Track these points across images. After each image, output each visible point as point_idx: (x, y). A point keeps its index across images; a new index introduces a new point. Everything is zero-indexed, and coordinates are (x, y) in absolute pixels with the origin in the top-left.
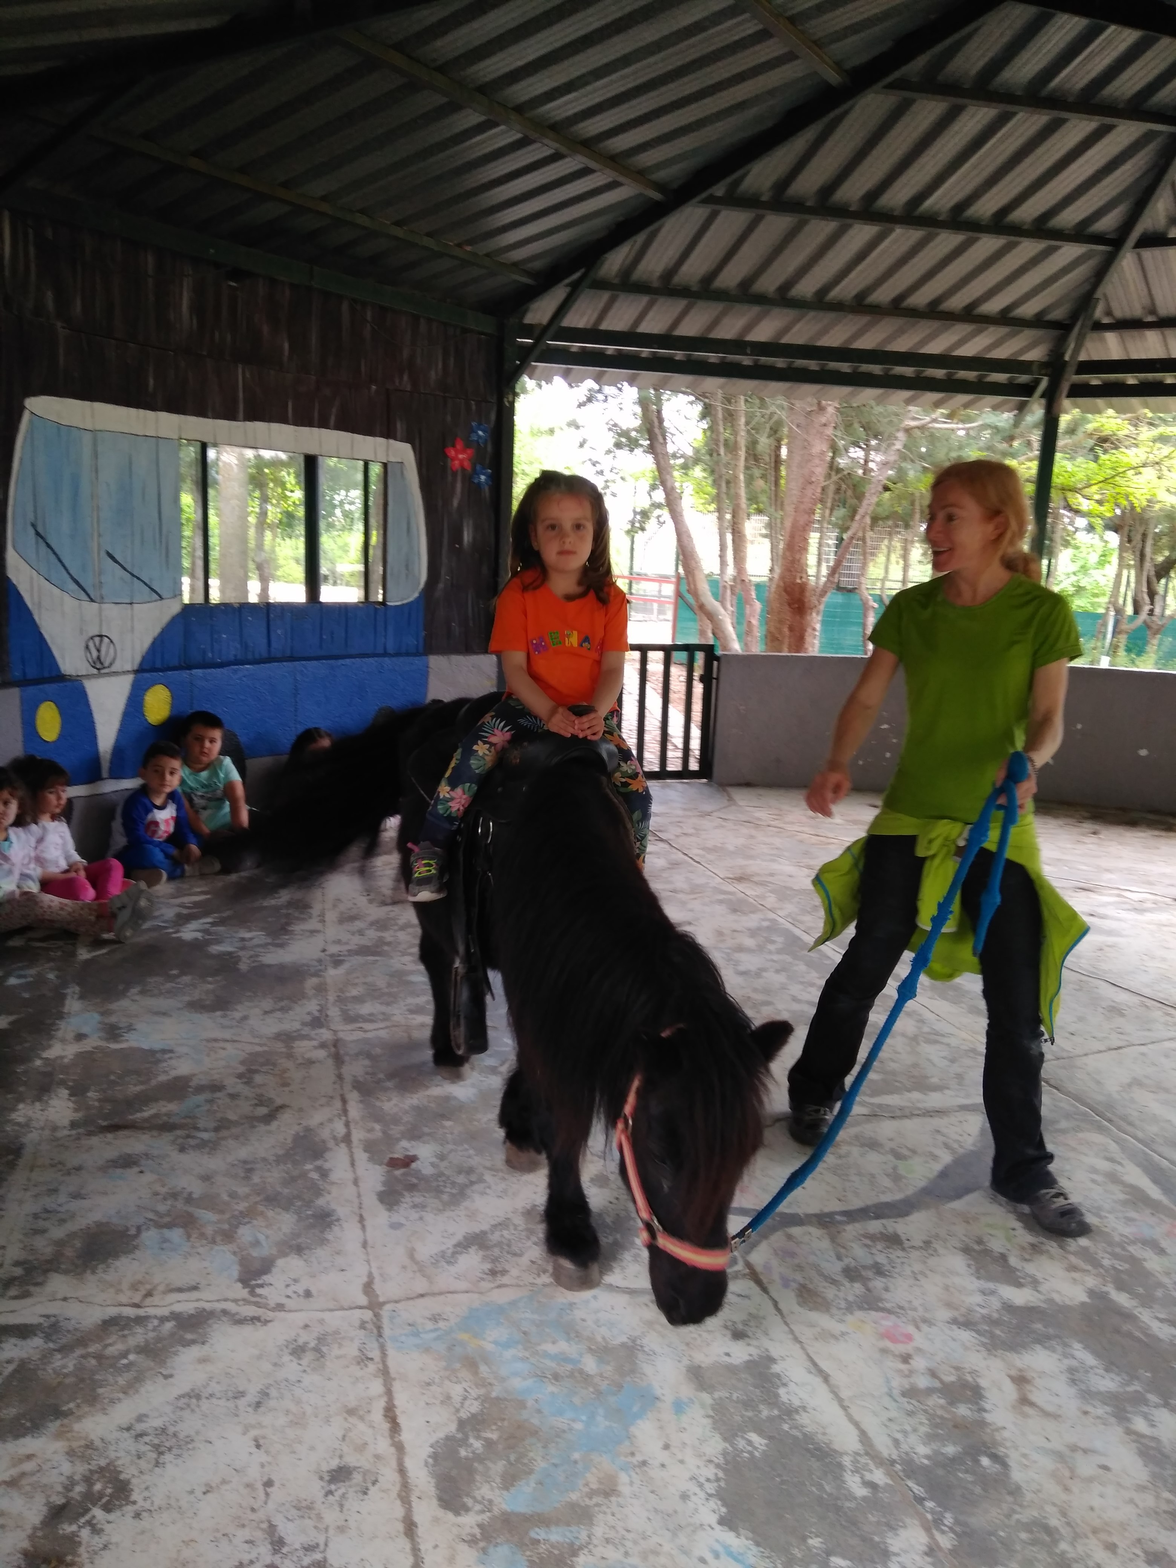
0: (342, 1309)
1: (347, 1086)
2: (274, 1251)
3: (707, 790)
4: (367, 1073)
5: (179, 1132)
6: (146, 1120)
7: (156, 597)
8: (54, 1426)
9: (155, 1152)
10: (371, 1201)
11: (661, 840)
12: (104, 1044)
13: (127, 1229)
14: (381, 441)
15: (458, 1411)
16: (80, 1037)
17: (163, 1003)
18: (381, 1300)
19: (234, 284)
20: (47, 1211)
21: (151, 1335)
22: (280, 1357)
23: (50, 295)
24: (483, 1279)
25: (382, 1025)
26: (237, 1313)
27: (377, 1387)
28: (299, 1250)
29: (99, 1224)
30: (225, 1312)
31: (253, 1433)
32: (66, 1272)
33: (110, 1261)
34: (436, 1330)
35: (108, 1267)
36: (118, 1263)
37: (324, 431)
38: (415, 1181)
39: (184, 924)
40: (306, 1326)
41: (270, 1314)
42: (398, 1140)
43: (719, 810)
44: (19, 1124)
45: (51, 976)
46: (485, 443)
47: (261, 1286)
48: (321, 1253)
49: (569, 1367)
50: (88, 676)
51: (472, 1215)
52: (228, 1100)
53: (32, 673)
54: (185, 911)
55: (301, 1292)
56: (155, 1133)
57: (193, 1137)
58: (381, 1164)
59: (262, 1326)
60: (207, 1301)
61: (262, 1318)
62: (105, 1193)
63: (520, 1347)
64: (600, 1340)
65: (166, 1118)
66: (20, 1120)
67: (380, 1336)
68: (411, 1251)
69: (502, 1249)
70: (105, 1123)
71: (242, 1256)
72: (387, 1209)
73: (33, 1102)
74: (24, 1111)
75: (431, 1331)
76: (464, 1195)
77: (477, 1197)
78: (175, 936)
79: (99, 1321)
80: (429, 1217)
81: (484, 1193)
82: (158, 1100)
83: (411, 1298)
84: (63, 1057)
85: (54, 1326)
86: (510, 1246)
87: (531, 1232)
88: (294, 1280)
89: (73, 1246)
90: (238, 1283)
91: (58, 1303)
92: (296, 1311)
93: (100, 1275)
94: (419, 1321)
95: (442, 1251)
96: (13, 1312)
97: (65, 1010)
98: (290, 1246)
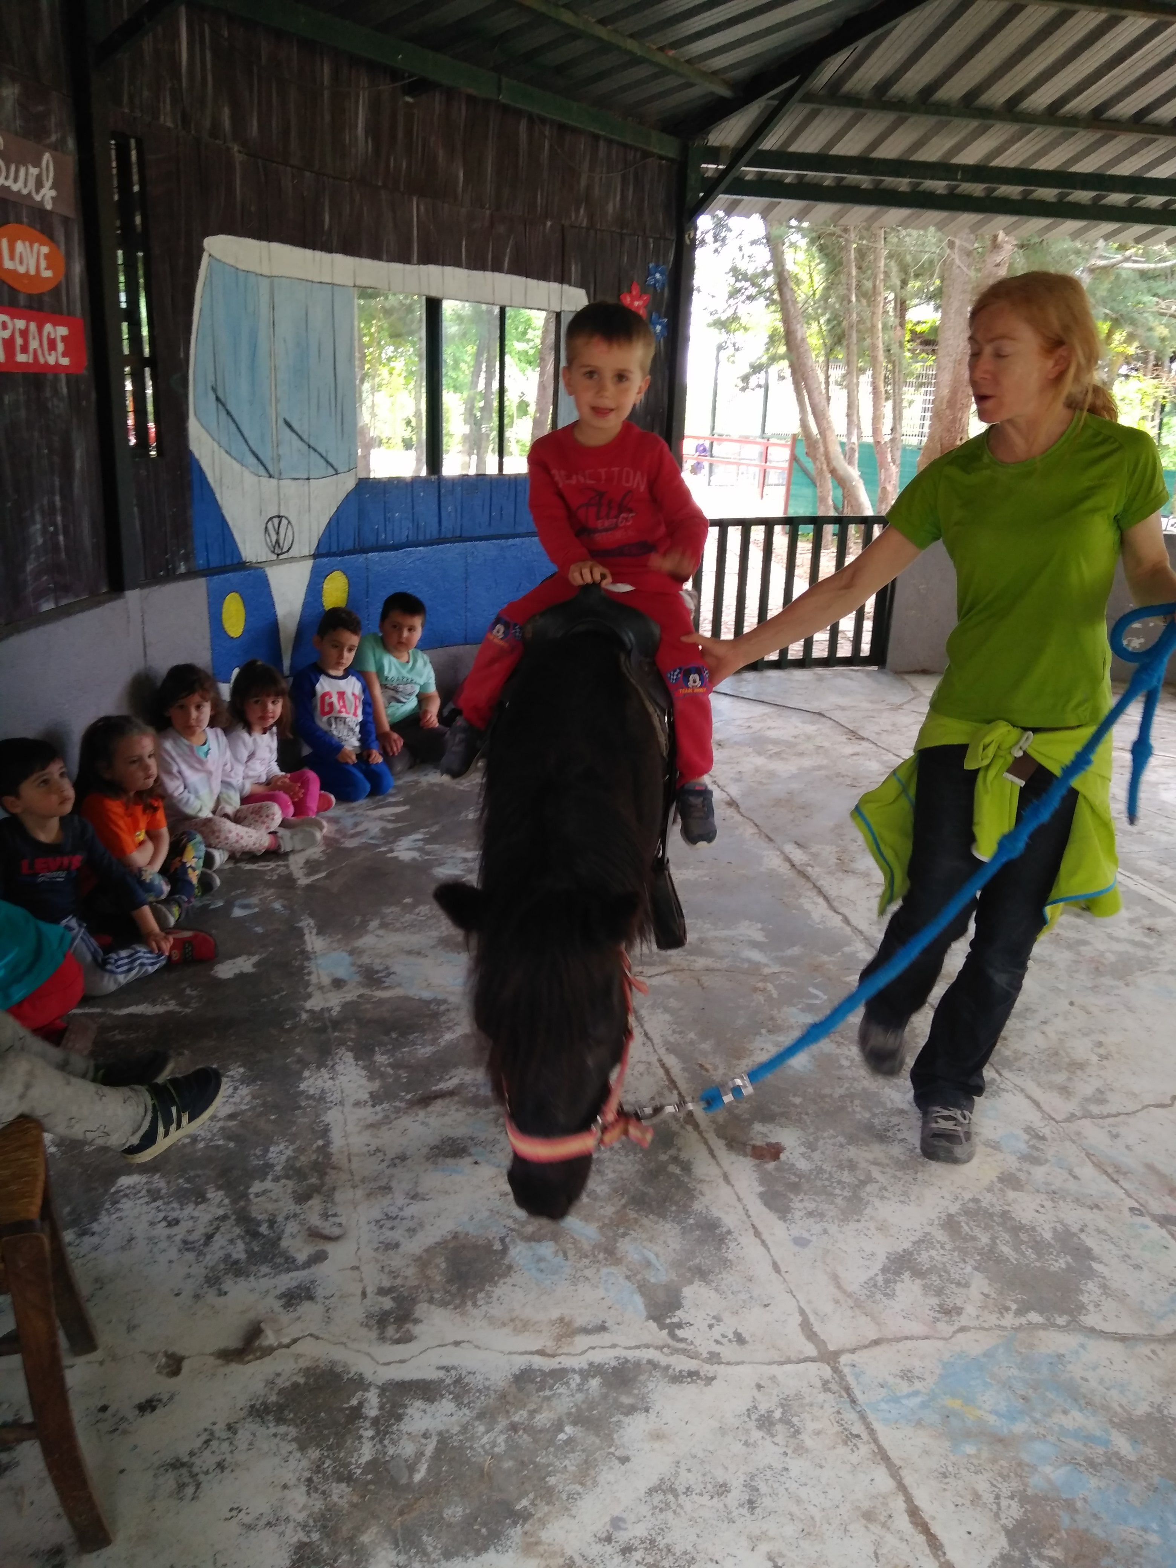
0: (789, 1361)
1: (662, 1051)
2: (673, 1276)
3: (885, 679)
4: (674, 1032)
6: (455, 1091)
7: (331, 471)
8: (516, 1533)
9: (482, 1136)
10: (757, 1208)
11: (863, 739)
12: (362, 991)
13: (490, 1243)
14: (554, 286)
15: (997, 1516)
16: (338, 983)
17: (414, 940)
18: (831, 1348)
19: (409, 99)
20: (389, 1217)
21: (579, 1397)
22: (747, 1432)
23: (226, 112)
24: (936, 1320)
25: (663, 969)
26: (667, 1367)
27: (884, 1482)
28: (702, 1274)
29: (455, 1236)
30: (653, 1365)
31: (764, 1548)
32: (444, 1304)
33: (487, 1288)
34: (916, 1393)
35: (489, 1296)
36: (498, 1292)
37: (497, 275)
38: (794, 1179)
39: (395, 841)
40: (759, 1387)
41: (707, 1367)
42: (750, 1122)
43: (909, 702)
44: (312, 1097)
45: (277, 906)
46: (663, 289)
47: (679, 1326)
48: (729, 1279)
49: (1101, 1450)
50: (271, 563)
51: (882, 1227)
53: (215, 560)
54: (390, 826)
55: (731, 1336)
58: (745, 1155)
59: (706, 1385)
60: (626, 1348)
61: (702, 1374)
62: (446, 1192)
63: (1028, 1419)
64: (1119, 1410)
65: (474, 1089)
66: (312, 1092)
67: (853, 1401)
68: (835, 1279)
69: (940, 1276)
70: (409, 1097)
71: (638, 1281)
72: (780, 1218)
73: (319, 1068)
74: (311, 1080)
75: (909, 1396)
76: (860, 1200)
77: (877, 1202)
78: (390, 855)
79: (510, 1376)
80: (833, 1229)
81: (882, 1198)
82: (456, 1066)
83: (866, 1347)
84: (329, 1010)
85: (458, 1381)
86: (948, 1272)
87: (964, 1253)
88: (714, 1317)
89: (437, 1266)
90: (651, 1321)
91: (450, 1348)
92: (737, 1364)
93: (484, 1308)
94: (891, 1380)
95: (871, 1279)
96: (403, 1361)
97: (309, 948)
98: (689, 1269)
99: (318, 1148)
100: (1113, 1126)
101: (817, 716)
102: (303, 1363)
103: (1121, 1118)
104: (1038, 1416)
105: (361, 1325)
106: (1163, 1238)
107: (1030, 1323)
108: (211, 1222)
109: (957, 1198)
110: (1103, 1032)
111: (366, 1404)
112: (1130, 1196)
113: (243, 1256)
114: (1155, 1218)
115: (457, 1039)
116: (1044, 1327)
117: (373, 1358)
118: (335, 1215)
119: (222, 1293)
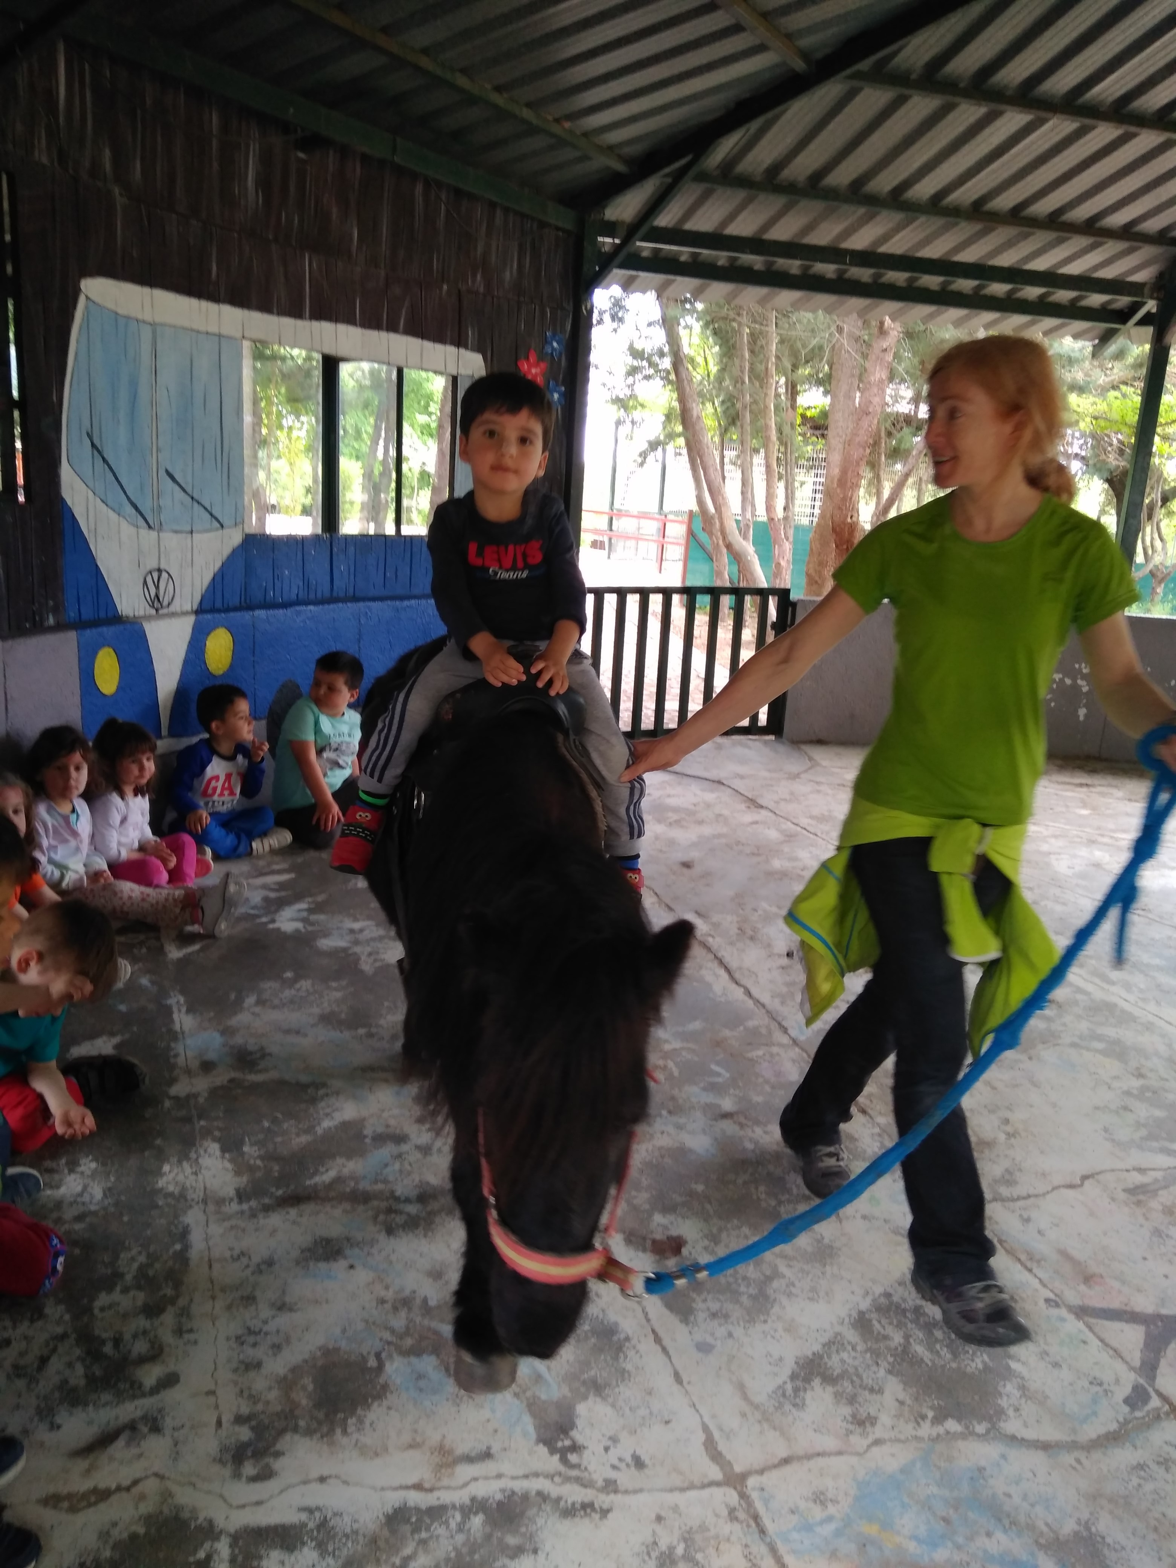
0: (692, 1487)
2: (565, 1391)
3: (782, 748)
5: (375, 1203)
6: (330, 1186)
7: (217, 525)
9: (358, 1236)
10: (657, 1309)
12: (233, 1074)
13: (364, 1359)
14: (451, 350)
16: (207, 1066)
18: (738, 1469)
19: (304, 156)
20: (250, 1331)
21: (460, 1538)
23: (107, 154)
24: (849, 1432)
26: (559, 1499)
28: (598, 1388)
29: (327, 1352)
30: (542, 1496)
32: (309, 1432)
33: (359, 1411)
34: (830, 1519)
35: (361, 1421)
36: (371, 1416)
39: (277, 911)
40: (659, 1519)
41: (603, 1497)
42: (650, 1213)
43: (806, 771)
44: (171, 1195)
45: (145, 981)
46: (560, 358)
47: (573, 1450)
48: (627, 1392)
50: (148, 618)
51: (791, 1328)
52: (419, 1155)
53: (88, 614)
54: (273, 895)
55: (629, 1459)
56: (347, 1206)
57: (396, 1212)
58: (644, 1250)
59: (601, 1519)
60: (514, 1478)
61: (597, 1506)
62: (317, 1302)
63: (950, 1544)
64: (1045, 1529)
65: (352, 1184)
66: (171, 1188)
67: (762, 1531)
68: (741, 1388)
69: (852, 1382)
70: (280, 1192)
71: (528, 1399)
72: (681, 1321)
73: (180, 1162)
74: (172, 1176)
75: (823, 1522)
76: (766, 1297)
77: (784, 1300)
78: (271, 926)
79: (381, 1516)
80: (738, 1332)
81: (790, 1295)
82: (333, 1156)
83: (775, 1466)
84: (195, 1096)
85: (323, 1524)
86: (860, 1377)
87: (876, 1354)
88: (610, 1438)
89: (304, 1388)
90: (541, 1445)
91: (315, 1486)
92: (636, 1492)
93: (355, 1436)
94: (802, 1505)
95: (779, 1387)
96: (259, 1503)
97: (177, 1027)
98: (584, 1383)
99: (175, 1253)
100: (1025, 1209)
101: (716, 785)
102: (145, 1508)
103: (1032, 1200)
104: (960, 1540)
105: (214, 1460)
106: (1080, 1331)
107: (948, 1433)
108: (47, 1343)
109: (868, 1293)
110: (1009, 1108)
111: (215, 1557)
112: (1045, 1286)
113: (82, 1382)
114: (1071, 1309)
115: (336, 1127)
116: (963, 1436)
117: (225, 1501)
118: (191, 1331)
119: (54, 1427)
